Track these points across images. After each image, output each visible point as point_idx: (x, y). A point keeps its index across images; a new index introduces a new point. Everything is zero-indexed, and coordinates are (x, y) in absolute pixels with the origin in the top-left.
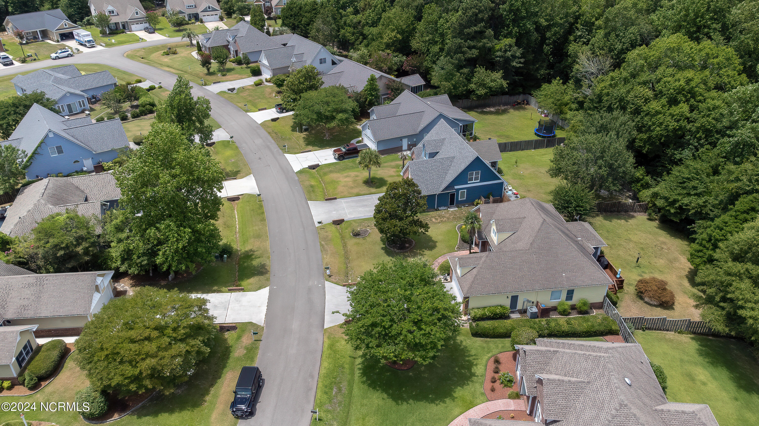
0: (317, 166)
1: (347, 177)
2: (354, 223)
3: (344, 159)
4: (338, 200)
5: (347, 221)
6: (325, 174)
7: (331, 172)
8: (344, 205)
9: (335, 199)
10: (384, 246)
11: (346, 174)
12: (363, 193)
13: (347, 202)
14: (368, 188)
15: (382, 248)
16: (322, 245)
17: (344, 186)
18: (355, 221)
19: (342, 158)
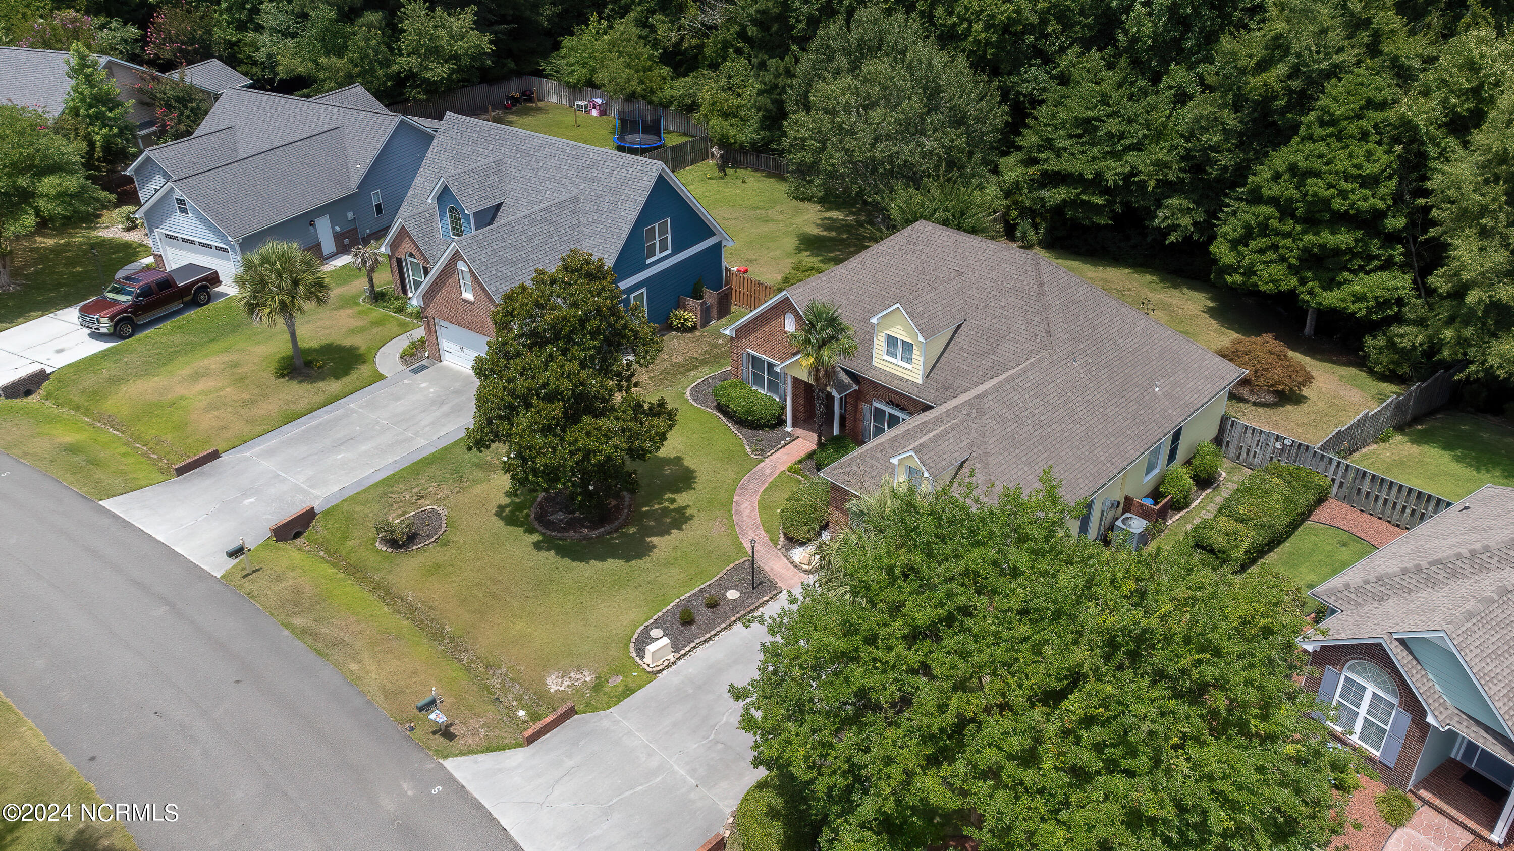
0: (40, 378)
1: (196, 376)
2: (359, 508)
3: (136, 329)
4: (225, 457)
5: (328, 513)
6: (96, 395)
7: (116, 381)
8: (268, 464)
9: (215, 455)
10: (536, 537)
11: (187, 371)
12: (302, 404)
13: (271, 453)
14: (306, 386)
15: (538, 546)
16: (301, 633)
17: (211, 407)
18: (355, 499)
19: (128, 329)
